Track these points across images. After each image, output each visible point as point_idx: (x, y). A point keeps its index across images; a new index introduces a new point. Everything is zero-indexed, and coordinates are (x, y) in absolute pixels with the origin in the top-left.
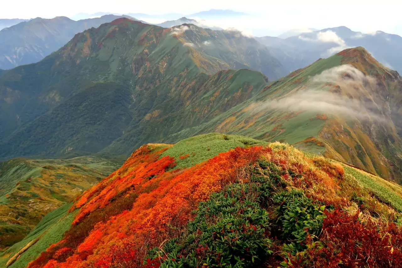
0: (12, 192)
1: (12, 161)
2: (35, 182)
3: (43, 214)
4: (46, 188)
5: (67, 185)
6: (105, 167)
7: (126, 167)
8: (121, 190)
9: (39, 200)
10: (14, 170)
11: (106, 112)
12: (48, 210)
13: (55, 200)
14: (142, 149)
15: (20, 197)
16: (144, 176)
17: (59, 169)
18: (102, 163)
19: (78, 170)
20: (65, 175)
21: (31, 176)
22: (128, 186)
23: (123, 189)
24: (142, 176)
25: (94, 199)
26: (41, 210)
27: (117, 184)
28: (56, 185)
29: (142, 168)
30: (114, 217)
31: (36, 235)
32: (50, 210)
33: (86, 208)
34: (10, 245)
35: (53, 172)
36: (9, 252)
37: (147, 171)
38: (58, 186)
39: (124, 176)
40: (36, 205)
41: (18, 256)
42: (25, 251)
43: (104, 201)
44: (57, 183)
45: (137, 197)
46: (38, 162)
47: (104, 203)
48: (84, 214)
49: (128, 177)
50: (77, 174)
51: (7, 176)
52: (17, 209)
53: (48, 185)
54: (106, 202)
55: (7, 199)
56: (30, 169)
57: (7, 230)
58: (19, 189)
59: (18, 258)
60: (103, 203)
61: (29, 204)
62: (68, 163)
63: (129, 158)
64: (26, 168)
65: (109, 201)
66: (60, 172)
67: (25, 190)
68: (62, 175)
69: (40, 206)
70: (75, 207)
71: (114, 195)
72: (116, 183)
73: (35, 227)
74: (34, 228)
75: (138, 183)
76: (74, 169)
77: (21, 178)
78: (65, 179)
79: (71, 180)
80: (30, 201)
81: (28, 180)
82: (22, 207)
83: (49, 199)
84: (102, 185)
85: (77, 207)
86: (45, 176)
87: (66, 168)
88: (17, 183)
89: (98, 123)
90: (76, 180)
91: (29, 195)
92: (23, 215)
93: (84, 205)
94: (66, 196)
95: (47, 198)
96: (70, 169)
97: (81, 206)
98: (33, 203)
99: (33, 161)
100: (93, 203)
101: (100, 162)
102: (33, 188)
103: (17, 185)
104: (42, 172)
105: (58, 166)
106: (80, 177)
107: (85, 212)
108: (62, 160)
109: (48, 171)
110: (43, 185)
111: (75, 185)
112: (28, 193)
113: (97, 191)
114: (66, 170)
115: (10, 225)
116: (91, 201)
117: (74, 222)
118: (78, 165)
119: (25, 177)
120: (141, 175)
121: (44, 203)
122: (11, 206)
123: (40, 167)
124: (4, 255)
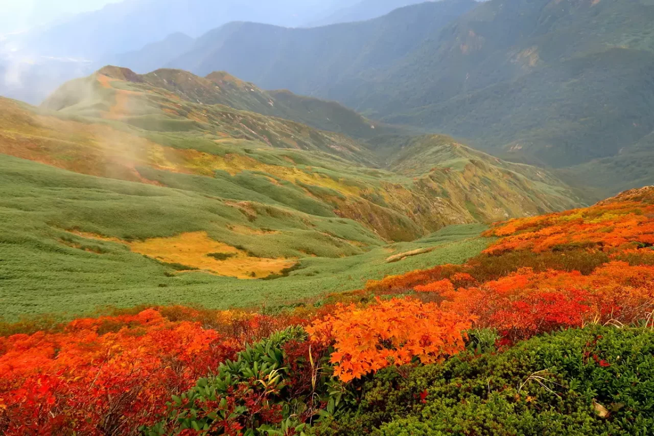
0: (422, 177)
1: (437, 136)
2: (452, 177)
3: (445, 222)
4: (463, 190)
5: (491, 198)
6: (559, 195)
7: (601, 209)
8: (576, 241)
9: (447, 202)
10: (435, 149)
11: (605, 105)
12: (453, 220)
13: (466, 212)
14: (646, 192)
15: (429, 187)
16: (630, 238)
17: (490, 170)
18: (556, 188)
19: (515, 184)
20: (494, 182)
21: (452, 165)
22: (591, 240)
23: (582, 242)
24: (627, 236)
25: (526, 234)
26: (445, 216)
27: (574, 230)
28: (477, 191)
29: (633, 221)
30: (553, 271)
31: (428, 245)
32: (455, 222)
33: (509, 242)
34: (396, 241)
35: (480, 172)
36: (394, 247)
37: (640, 232)
38: (479, 195)
39: (591, 222)
40: (442, 207)
41: (403, 257)
42: (412, 255)
43: (542, 244)
44: (479, 190)
45: (607, 261)
46: (467, 150)
47: (541, 247)
48: (505, 247)
49: (599, 226)
50: (512, 189)
51: (424, 154)
52: (420, 201)
53: (467, 187)
54: (544, 246)
55: (414, 183)
56: (453, 156)
57: (399, 221)
58: (431, 177)
59: (403, 258)
60: (539, 246)
61: (435, 201)
62: (506, 167)
63: (610, 198)
64: (449, 153)
65: (550, 247)
66: (490, 176)
67: (437, 182)
68: (491, 182)
69: (445, 210)
70: (494, 232)
71: (561, 243)
72: (572, 227)
73: (430, 234)
74: (429, 236)
75: (614, 244)
76: (512, 180)
77: (439, 164)
78: (492, 189)
79: (499, 194)
80: (437, 199)
81: (445, 171)
82: (426, 201)
83: (459, 206)
84: (547, 219)
85: (496, 234)
86: (468, 174)
87: (501, 174)
88: (431, 168)
89: (582, 120)
90: (506, 196)
91: (439, 190)
92: (423, 212)
93: (507, 235)
94: (482, 213)
95: (458, 205)
96: (505, 178)
97: (503, 235)
98: (440, 203)
99: (461, 147)
100: (521, 239)
101: (555, 186)
102: (447, 182)
103: (431, 171)
104: (467, 166)
105: (491, 166)
106: (514, 195)
107: (507, 245)
108: (499, 160)
109: (474, 168)
110: (461, 185)
111: (502, 203)
112: (439, 187)
113: (535, 225)
114: (498, 177)
115: (405, 217)
116: (520, 236)
117: (487, 251)
118: (519, 175)
119: (444, 164)
120: (626, 233)
121: (452, 208)
122: (415, 195)
123: (467, 157)
124: (387, 247)
